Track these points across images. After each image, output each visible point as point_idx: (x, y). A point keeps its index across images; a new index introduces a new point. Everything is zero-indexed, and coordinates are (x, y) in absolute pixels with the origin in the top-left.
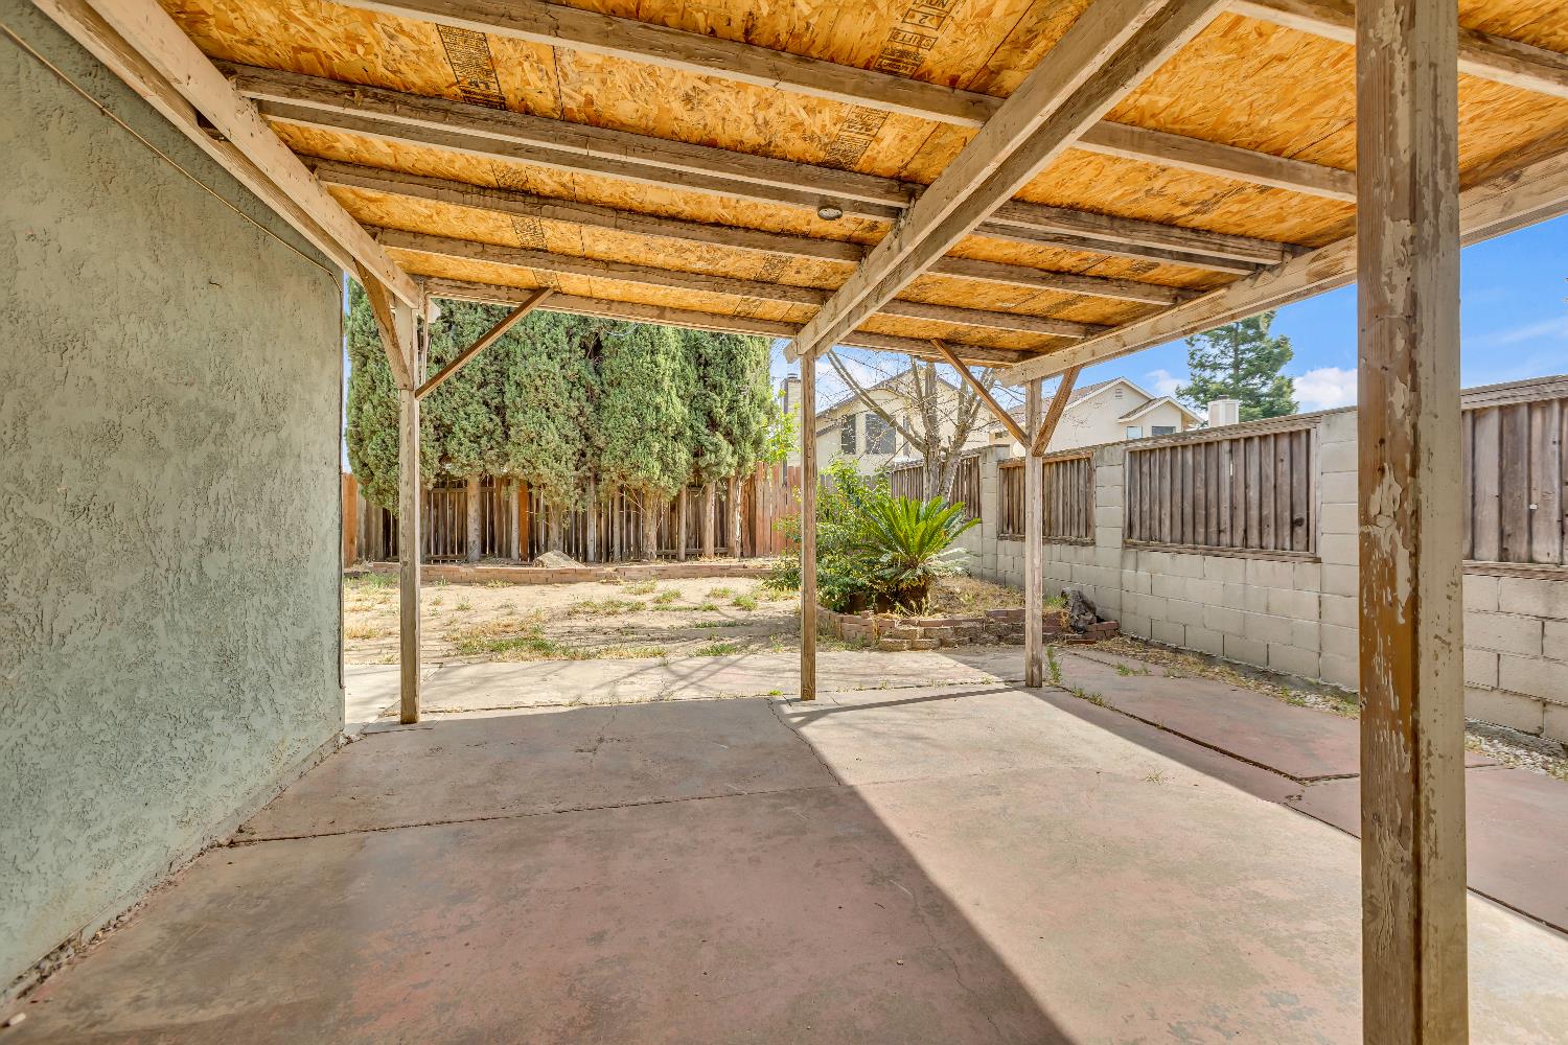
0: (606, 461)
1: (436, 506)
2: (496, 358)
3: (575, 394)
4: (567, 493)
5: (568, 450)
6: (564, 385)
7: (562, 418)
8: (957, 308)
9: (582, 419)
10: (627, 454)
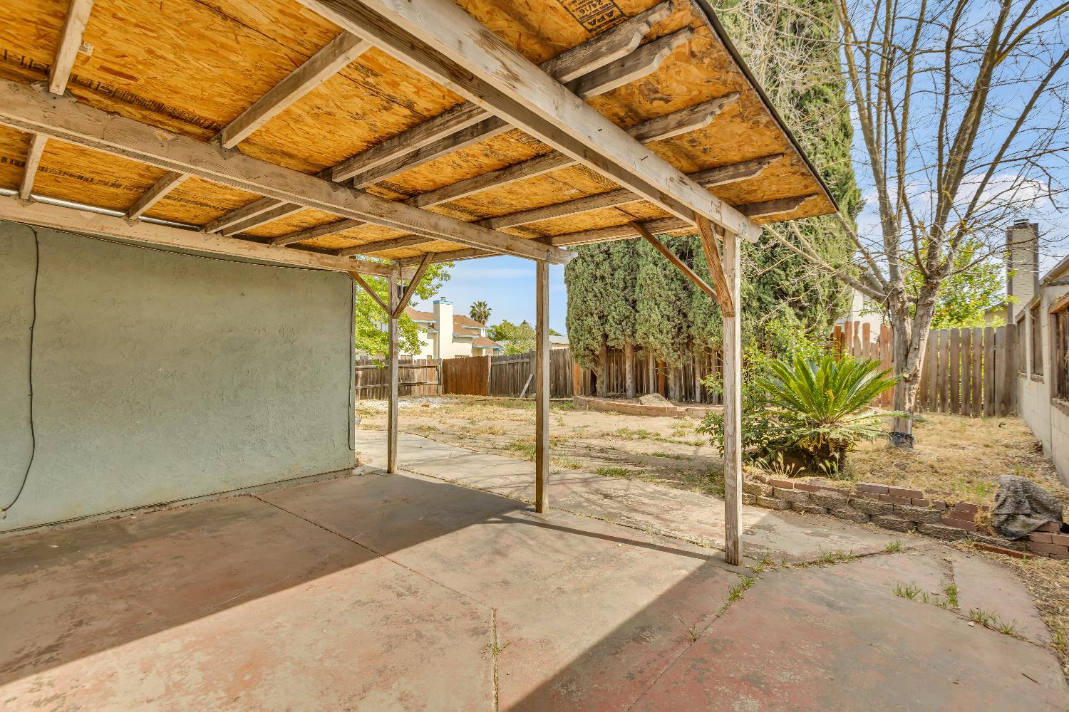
0: (693, 331)
1: (617, 364)
2: (632, 271)
3: (673, 286)
4: (668, 354)
5: (667, 325)
6: (664, 281)
7: (663, 304)
8: (555, 205)
9: (678, 303)
10: (705, 324)
